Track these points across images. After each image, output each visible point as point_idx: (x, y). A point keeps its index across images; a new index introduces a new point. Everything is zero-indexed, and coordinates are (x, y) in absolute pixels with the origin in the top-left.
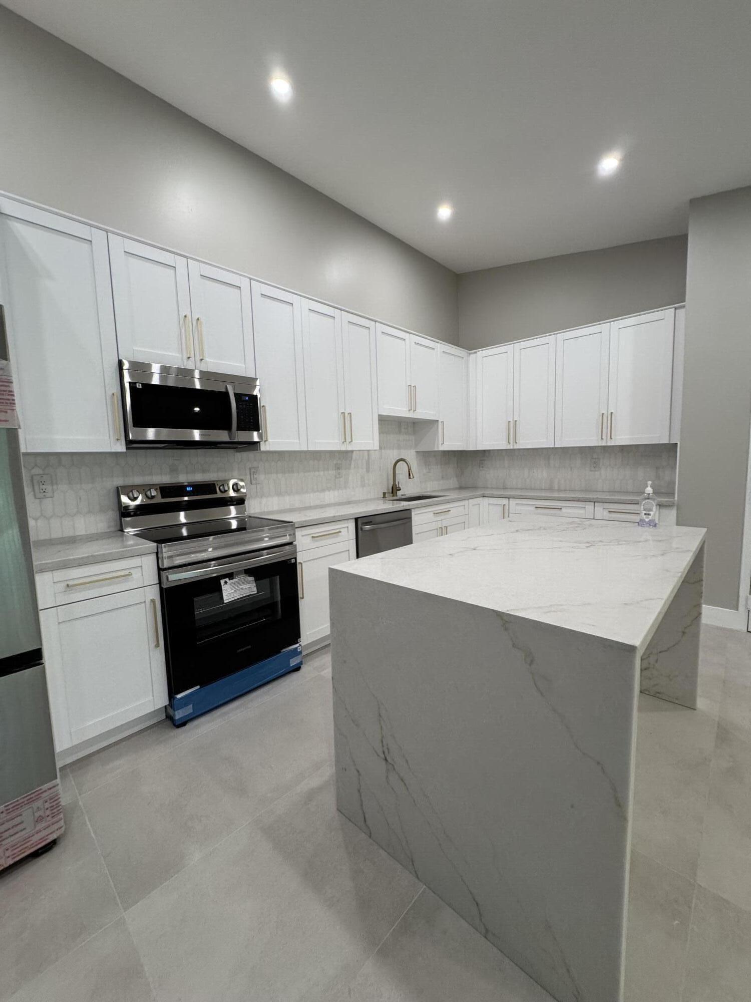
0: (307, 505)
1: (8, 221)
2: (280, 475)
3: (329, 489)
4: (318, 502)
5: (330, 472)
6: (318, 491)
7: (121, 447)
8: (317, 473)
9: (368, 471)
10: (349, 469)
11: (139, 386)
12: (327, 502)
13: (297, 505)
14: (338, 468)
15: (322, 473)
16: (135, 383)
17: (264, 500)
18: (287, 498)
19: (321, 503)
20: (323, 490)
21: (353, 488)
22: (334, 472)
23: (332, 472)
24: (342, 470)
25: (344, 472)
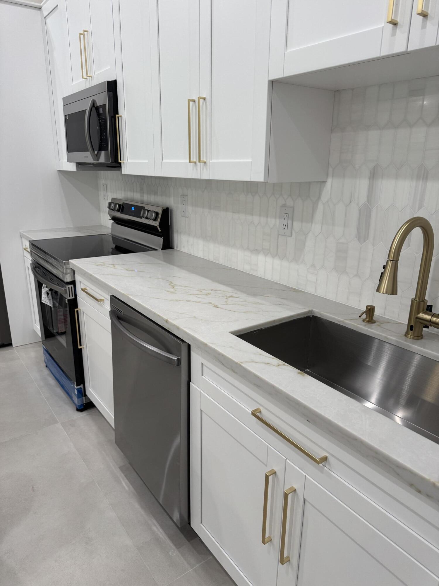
4: (247, 268)
6: (248, 248)
9: (363, 232)
11: (67, 117)
12: (261, 273)
17: (191, 240)
20: (257, 251)
21: (313, 266)
22: (278, 221)
23: (274, 222)
24: (293, 221)
25: (297, 225)
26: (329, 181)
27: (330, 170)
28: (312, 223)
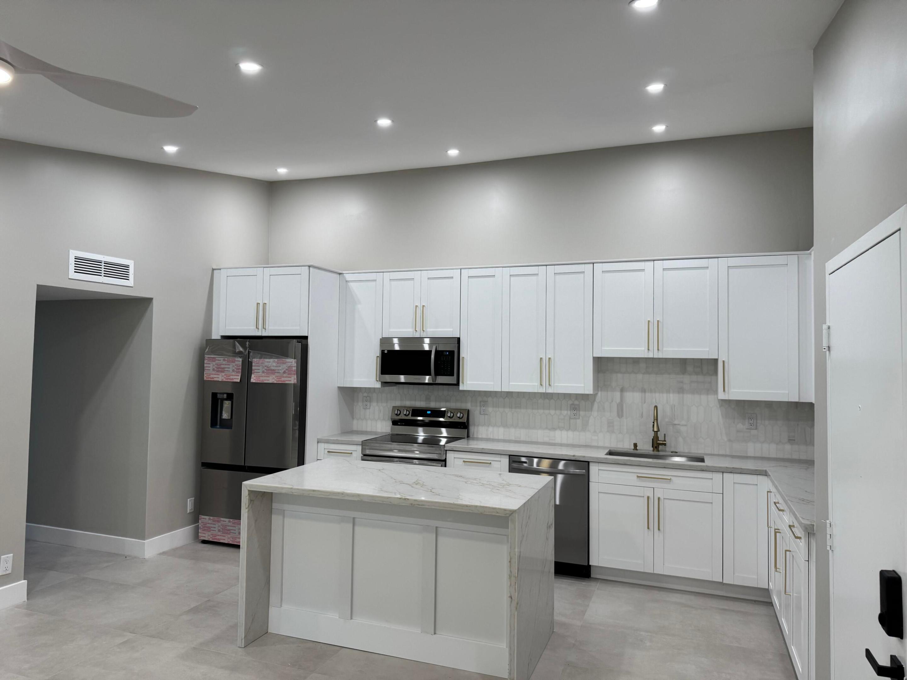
0: (534, 440)
1: (349, 283)
2: (507, 410)
3: (561, 429)
4: (546, 439)
5: (563, 412)
6: (547, 428)
7: (378, 385)
8: (547, 412)
9: (620, 414)
10: (591, 409)
11: (386, 351)
12: (558, 441)
13: (523, 439)
14: (575, 408)
15: (552, 412)
16: (384, 351)
17: (491, 429)
18: (512, 430)
19: (551, 441)
20: (554, 429)
21: (595, 432)
22: (569, 412)
23: (566, 412)
24: (579, 411)
25: (582, 413)
26: (599, 394)
27: (600, 389)
28: (592, 411)
